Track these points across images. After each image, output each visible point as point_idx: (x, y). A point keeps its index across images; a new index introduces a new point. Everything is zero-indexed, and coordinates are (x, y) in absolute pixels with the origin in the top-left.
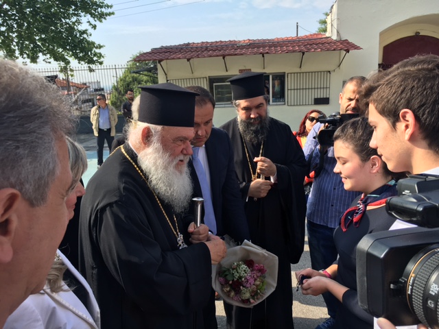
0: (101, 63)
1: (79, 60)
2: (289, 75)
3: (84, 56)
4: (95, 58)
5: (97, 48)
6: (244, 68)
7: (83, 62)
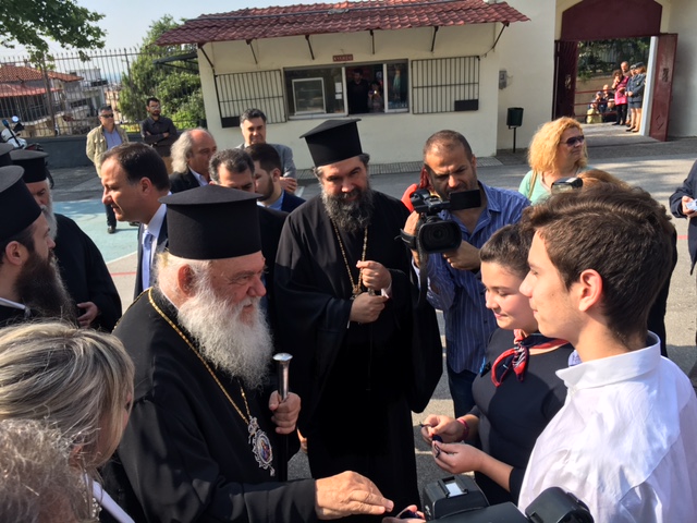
0: (101, 45)
1: (62, 42)
2: (415, 63)
3: (70, 34)
4: (90, 38)
5: (91, 19)
6: (341, 53)
7: (69, 45)
